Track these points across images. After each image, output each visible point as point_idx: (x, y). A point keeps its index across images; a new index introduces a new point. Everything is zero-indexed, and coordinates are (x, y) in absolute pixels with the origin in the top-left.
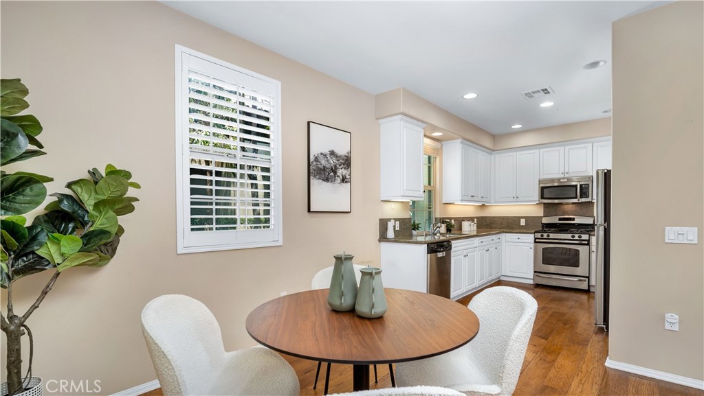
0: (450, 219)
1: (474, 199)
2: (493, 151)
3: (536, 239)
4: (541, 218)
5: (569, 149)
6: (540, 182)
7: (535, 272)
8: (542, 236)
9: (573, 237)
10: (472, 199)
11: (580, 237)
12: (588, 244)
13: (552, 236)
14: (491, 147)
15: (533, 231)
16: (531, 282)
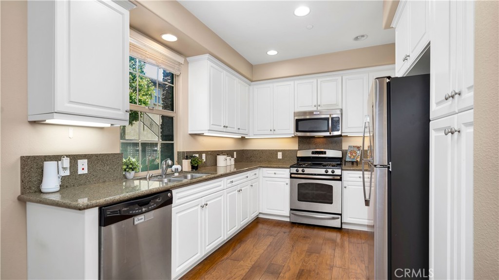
0: (200, 153)
1: (228, 129)
2: (252, 81)
3: (291, 174)
4: (296, 151)
5: (321, 81)
6: (295, 114)
7: (291, 209)
8: (297, 171)
9: (327, 172)
10: (225, 130)
11: (333, 172)
12: (340, 180)
13: (307, 171)
14: (249, 77)
15: (289, 166)
16: (288, 220)
